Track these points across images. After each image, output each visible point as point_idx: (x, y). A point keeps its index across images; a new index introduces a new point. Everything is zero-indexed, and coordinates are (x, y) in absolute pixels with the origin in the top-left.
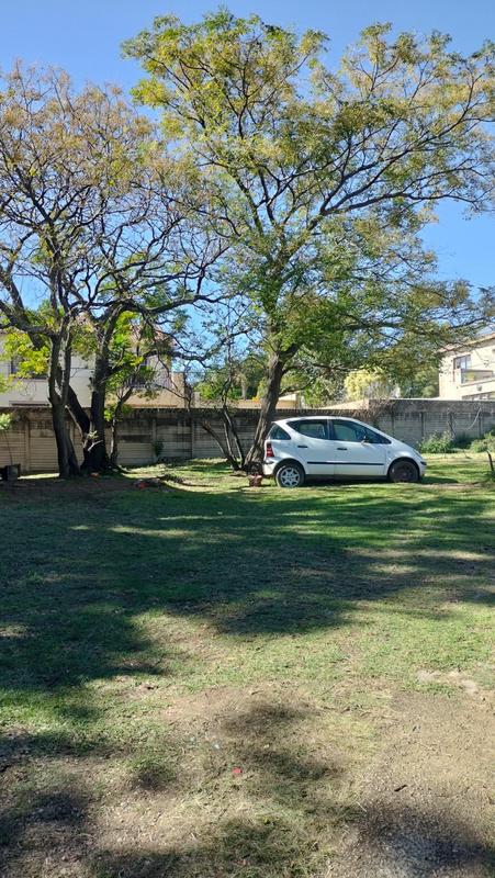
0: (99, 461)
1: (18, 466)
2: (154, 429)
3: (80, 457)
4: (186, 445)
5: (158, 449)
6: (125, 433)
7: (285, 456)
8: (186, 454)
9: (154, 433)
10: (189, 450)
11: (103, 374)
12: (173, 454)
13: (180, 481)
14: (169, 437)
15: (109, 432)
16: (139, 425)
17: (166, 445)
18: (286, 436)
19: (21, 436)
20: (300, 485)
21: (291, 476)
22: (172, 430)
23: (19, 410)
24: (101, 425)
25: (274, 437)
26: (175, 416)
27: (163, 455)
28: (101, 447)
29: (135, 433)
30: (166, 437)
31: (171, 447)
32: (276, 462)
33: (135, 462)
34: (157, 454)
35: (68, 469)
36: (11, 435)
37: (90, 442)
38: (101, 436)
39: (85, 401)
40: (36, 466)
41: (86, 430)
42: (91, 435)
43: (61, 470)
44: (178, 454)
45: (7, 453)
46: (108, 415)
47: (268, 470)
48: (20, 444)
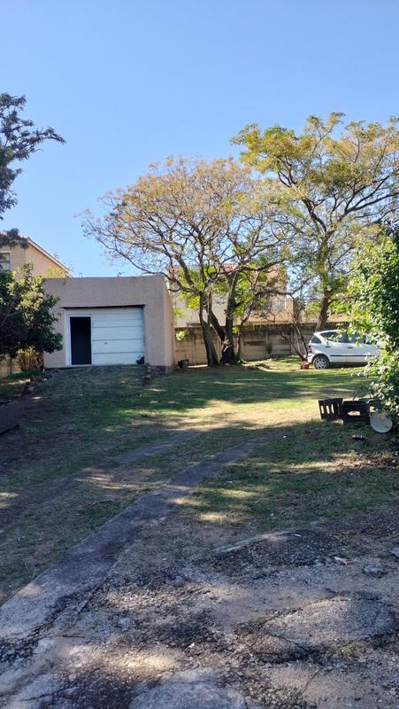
0: (230, 357)
1: (188, 360)
2: (267, 337)
3: (219, 356)
4: (287, 347)
5: (269, 350)
6: (249, 340)
7: (318, 352)
8: (288, 353)
9: (266, 340)
10: (290, 350)
11: (232, 306)
12: (278, 353)
13: (268, 368)
14: (276, 342)
15: (235, 340)
16: (258, 334)
17: (274, 347)
18: (319, 342)
19: (190, 344)
20: (327, 368)
21: (321, 363)
22: (278, 337)
23: (190, 329)
24: (231, 336)
25: (313, 342)
26: (280, 329)
27: (273, 353)
28: (231, 349)
29: (256, 340)
30: (274, 342)
31: (277, 348)
32: (313, 355)
33: (254, 358)
34: (269, 352)
35: (211, 362)
36: (185, 343)
37: (225, 347)
38: (231, 342)
39: (222, 323)
40: (199, 361)
41: (223, 339)
42: (226, 342)
43: (209, 363)
44: (282, 352)
45: (183, 353)
46: (235, 330)
47: (310, 360)
48: (190, 348)
